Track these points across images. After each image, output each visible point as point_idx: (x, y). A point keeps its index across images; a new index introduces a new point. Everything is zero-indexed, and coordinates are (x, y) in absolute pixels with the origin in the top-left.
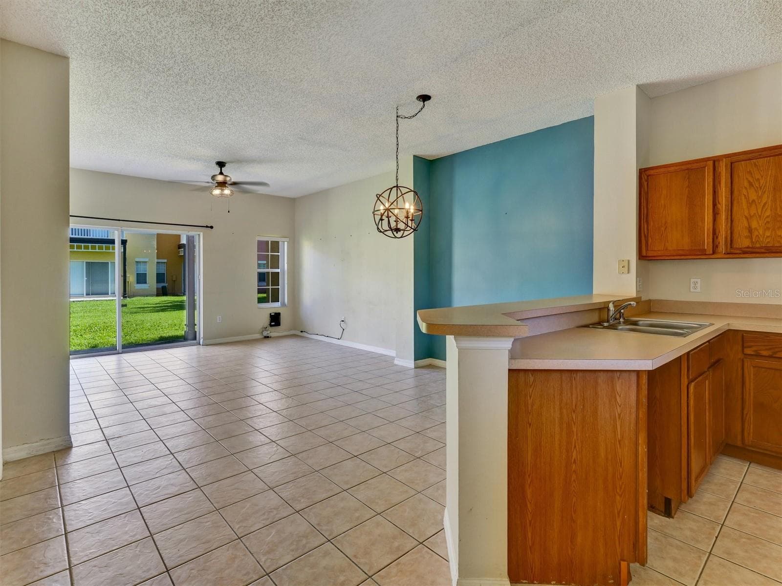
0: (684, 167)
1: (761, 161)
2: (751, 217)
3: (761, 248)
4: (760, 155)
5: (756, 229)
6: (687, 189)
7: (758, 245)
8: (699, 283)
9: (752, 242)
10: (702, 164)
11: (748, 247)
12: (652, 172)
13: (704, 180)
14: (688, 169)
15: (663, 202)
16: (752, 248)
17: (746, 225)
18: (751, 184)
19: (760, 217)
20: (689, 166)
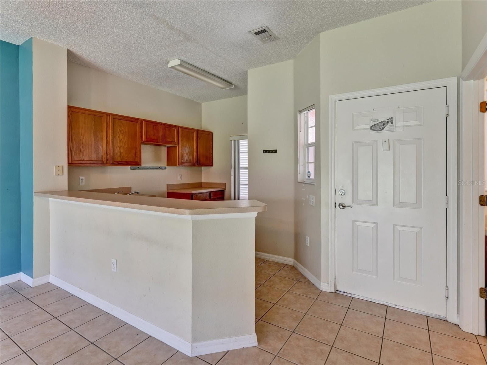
0: (93, 113)
1: (124, 122)
2: (121, 147)
3: (125, 162)
4: (124, 119)
5: (122, 153)
6: (94, 126)
7: (123, 161)
8: (84, 179)
9: (121, 159)
10: (101, 115)
11: (120, 161)
12: (75, 110)
13: (102, 124)
14: (94, 115)
15: (80, 130)
16: (122, 161)
17: (119, 150)
18: (121, 132)
19: (124, 147)
20: (95, 114)
